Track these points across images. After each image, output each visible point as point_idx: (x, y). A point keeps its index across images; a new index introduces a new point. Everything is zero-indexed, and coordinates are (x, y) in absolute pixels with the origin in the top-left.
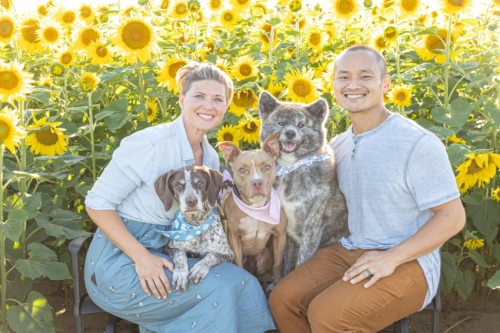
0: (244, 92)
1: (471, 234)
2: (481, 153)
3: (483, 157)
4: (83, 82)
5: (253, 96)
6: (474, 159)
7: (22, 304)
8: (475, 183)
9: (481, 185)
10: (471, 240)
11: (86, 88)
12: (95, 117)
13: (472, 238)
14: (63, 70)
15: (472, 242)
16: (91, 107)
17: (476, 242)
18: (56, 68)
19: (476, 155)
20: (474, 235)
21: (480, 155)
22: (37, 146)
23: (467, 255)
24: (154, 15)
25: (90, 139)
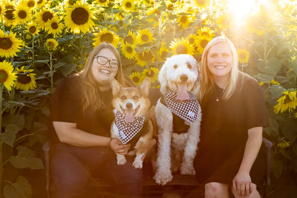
0: (147, 52)
1: (282, 139)
2: (292, 91)
3: (293, 94)
4: (48, 45)
5: (152, 55)
6: (288, 95)
7: (13, 184)
8: (287, 109)
9: (291, 110)
10: (282, 143)
11: (49, 49)
12: (54, 66)
13: (283, 142)
14: (32, 37)
15: (283, 144)
16: (51, 60)
17: (285, 143)
18: (28, 35)
19: (289, 92)
20: (284, 139)
21: (291, 93)
22: (18, 84)
23: (279, 151)
24: (87, 3)
25: (50, 79)
